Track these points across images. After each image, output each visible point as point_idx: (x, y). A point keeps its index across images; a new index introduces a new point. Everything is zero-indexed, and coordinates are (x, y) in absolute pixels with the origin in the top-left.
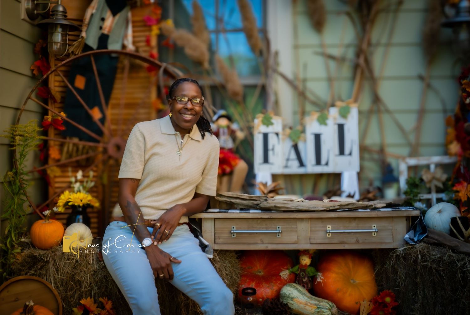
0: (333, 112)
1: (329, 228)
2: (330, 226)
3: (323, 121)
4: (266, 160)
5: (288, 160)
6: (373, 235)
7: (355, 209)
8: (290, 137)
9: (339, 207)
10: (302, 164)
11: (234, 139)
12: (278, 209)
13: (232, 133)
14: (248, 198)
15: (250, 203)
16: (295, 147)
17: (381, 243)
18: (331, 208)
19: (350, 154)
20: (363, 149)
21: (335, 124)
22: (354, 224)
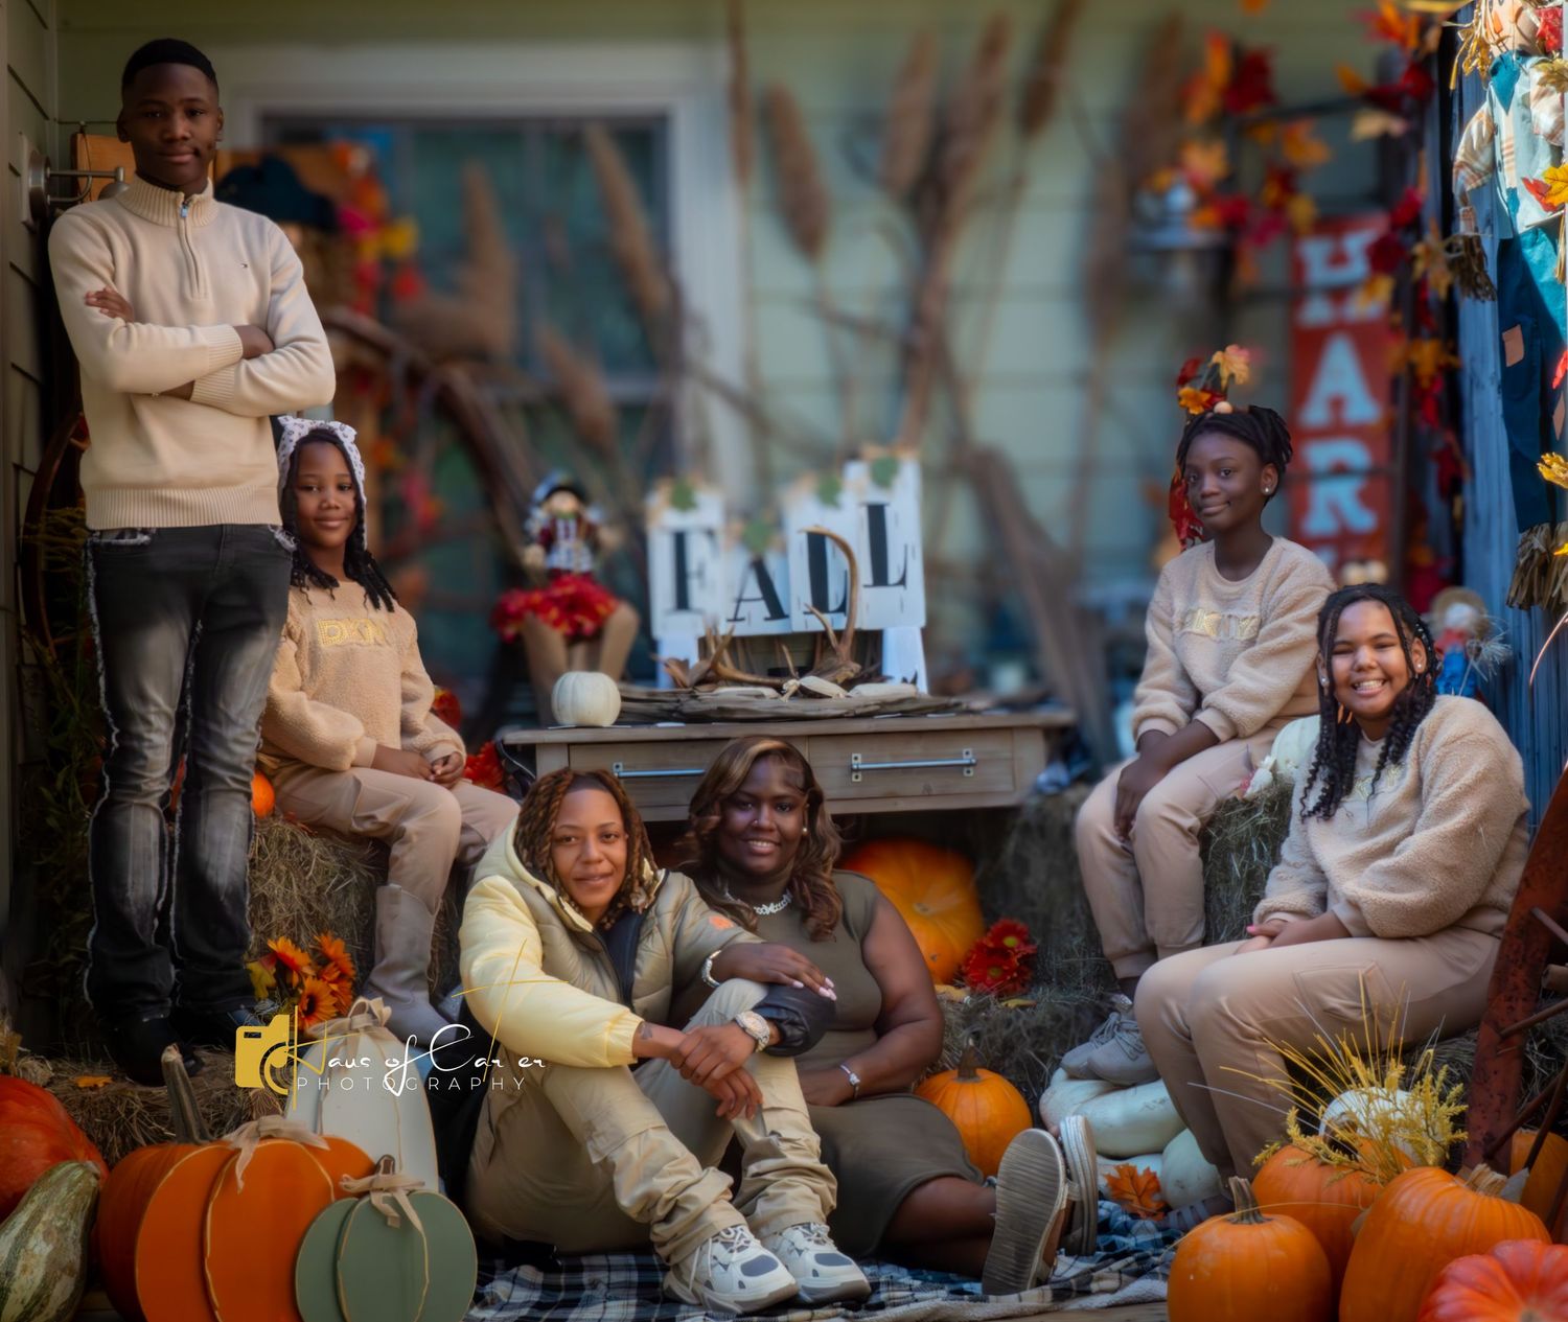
0: (856, 474)
1: (858, 760)
2: (859, 756)
3: (829, 495)
4: (682, 602)
5: (739, 600)
6: (966, 774)
7: (922, 711)
8: (745, 541)
9: (877, 707)
10: (777, 611)
11: (595, 546)
12: (727, 715)
13: (589, 534)
14: (644, 697)
15: (653, 708)
16: (759, 568)
17: (982, 794)
18: (858, 711)
19: (902, 582)
20: (935, 570)
21: (861, 504)
22: (917, 747)
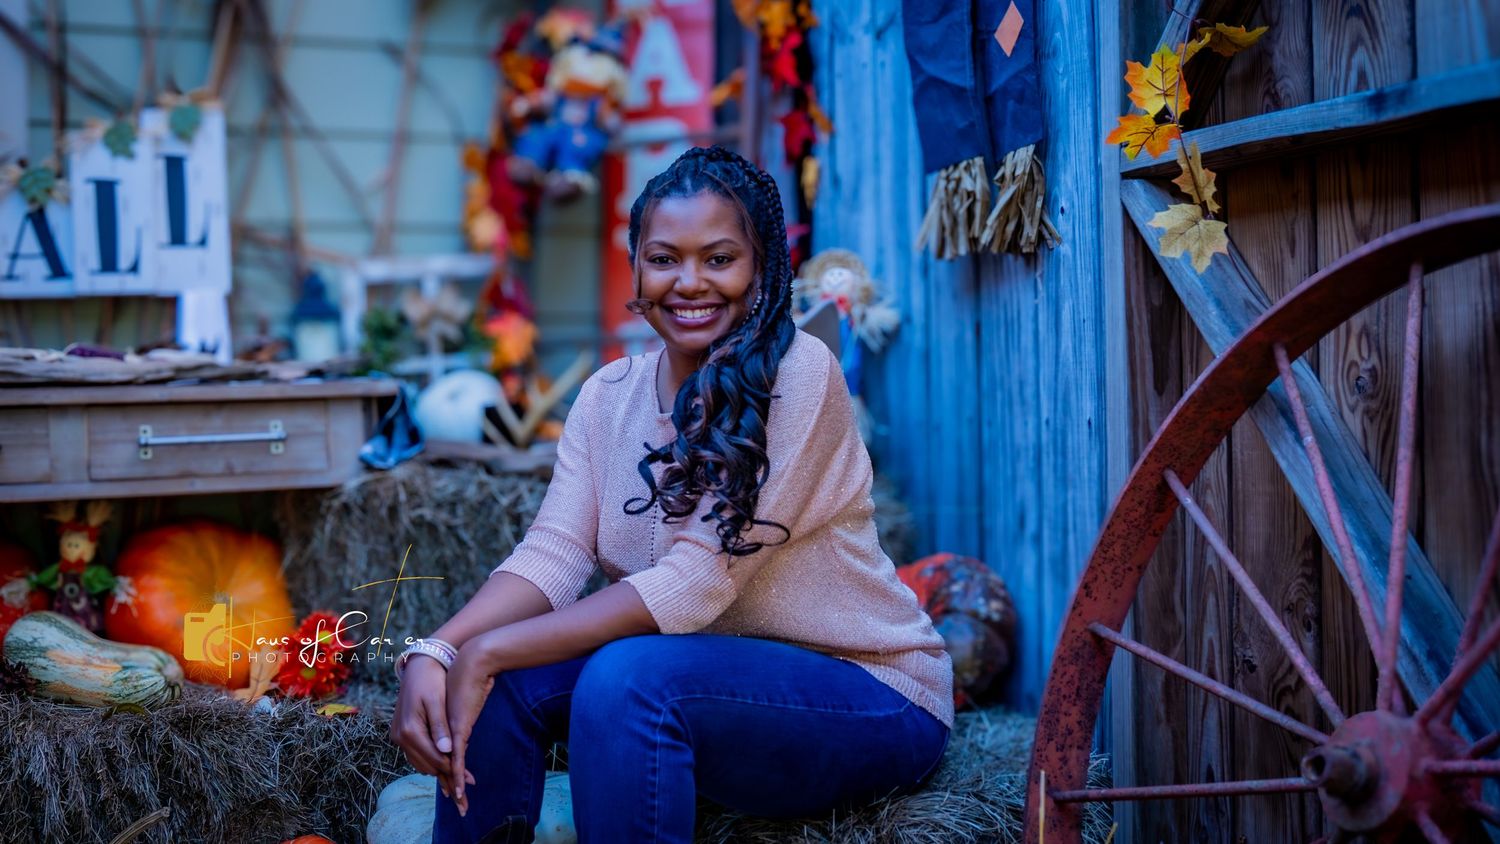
0: (153, 123)
1: (148, 433)
2: (148, 428)
3: (121, 143)
5: (15, 256)
6: (275, 451)
7: (225, 378)
8: (20, 187)
9: (173, 374)
10: (58, 270)
16: (38, 219)
17: (297, 473)
18: (150, 377)
19: (203, 242)
20: (242, 235)
21: (157, 156)
22: (217, 419)
